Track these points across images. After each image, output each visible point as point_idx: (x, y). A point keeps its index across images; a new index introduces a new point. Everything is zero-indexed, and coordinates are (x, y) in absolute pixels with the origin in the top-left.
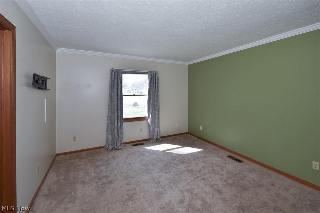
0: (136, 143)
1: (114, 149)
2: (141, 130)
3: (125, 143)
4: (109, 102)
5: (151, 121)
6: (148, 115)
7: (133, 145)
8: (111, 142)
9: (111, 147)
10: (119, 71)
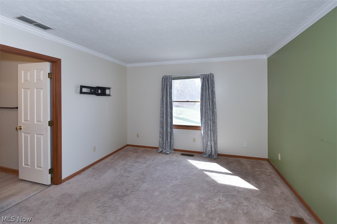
0: (184, 153)
1: (162, 152)
2: (194, 140)
3: (175, 150)
4: (161, 107)
5: (203, 132)
6: (201, 124)
7: (182, 154)
8: (162, 145)
9: (160, 150)
10: (168, 78)
